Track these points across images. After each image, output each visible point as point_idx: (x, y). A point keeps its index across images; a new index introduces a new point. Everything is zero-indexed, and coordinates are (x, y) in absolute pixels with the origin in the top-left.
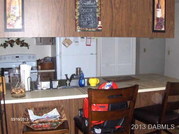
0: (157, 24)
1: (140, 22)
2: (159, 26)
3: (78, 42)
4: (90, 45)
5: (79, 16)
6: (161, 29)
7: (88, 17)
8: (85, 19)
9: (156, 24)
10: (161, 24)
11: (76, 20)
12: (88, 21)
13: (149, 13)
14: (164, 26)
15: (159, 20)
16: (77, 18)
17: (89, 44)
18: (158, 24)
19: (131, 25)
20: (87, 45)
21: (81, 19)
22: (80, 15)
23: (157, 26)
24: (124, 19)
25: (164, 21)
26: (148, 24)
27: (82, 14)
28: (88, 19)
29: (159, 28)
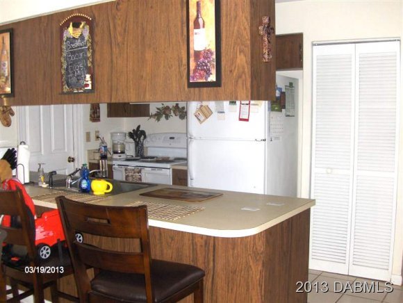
0: (196, 67)
1: (162, 67)
2: (202, 72)
3: (223, 112)
4: (247, 120)
5: (67, 69)
6: (206, 79)
7: (77, 68)
8: (74, 73)
9: (194, 68)
10: (206, 66)
11: (62, 76)
12: (78, 76)
13: (181, 44)
14: (214, 71)
15: (201, 56)
16: (63, 72)
17: (246, 117)
18: (198, 65)
19: (144, 75)
20: (241, 120)
21: (69, 74)
22: (68, 67)
23: (195, 71)
24: (131, 64)
25: (214, 56)
26: (178, 70)
27: (70, 65)
28: (77, 72)
29: (201, 77)
